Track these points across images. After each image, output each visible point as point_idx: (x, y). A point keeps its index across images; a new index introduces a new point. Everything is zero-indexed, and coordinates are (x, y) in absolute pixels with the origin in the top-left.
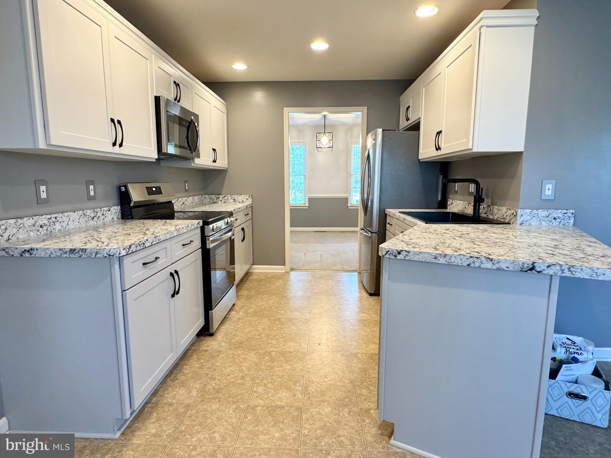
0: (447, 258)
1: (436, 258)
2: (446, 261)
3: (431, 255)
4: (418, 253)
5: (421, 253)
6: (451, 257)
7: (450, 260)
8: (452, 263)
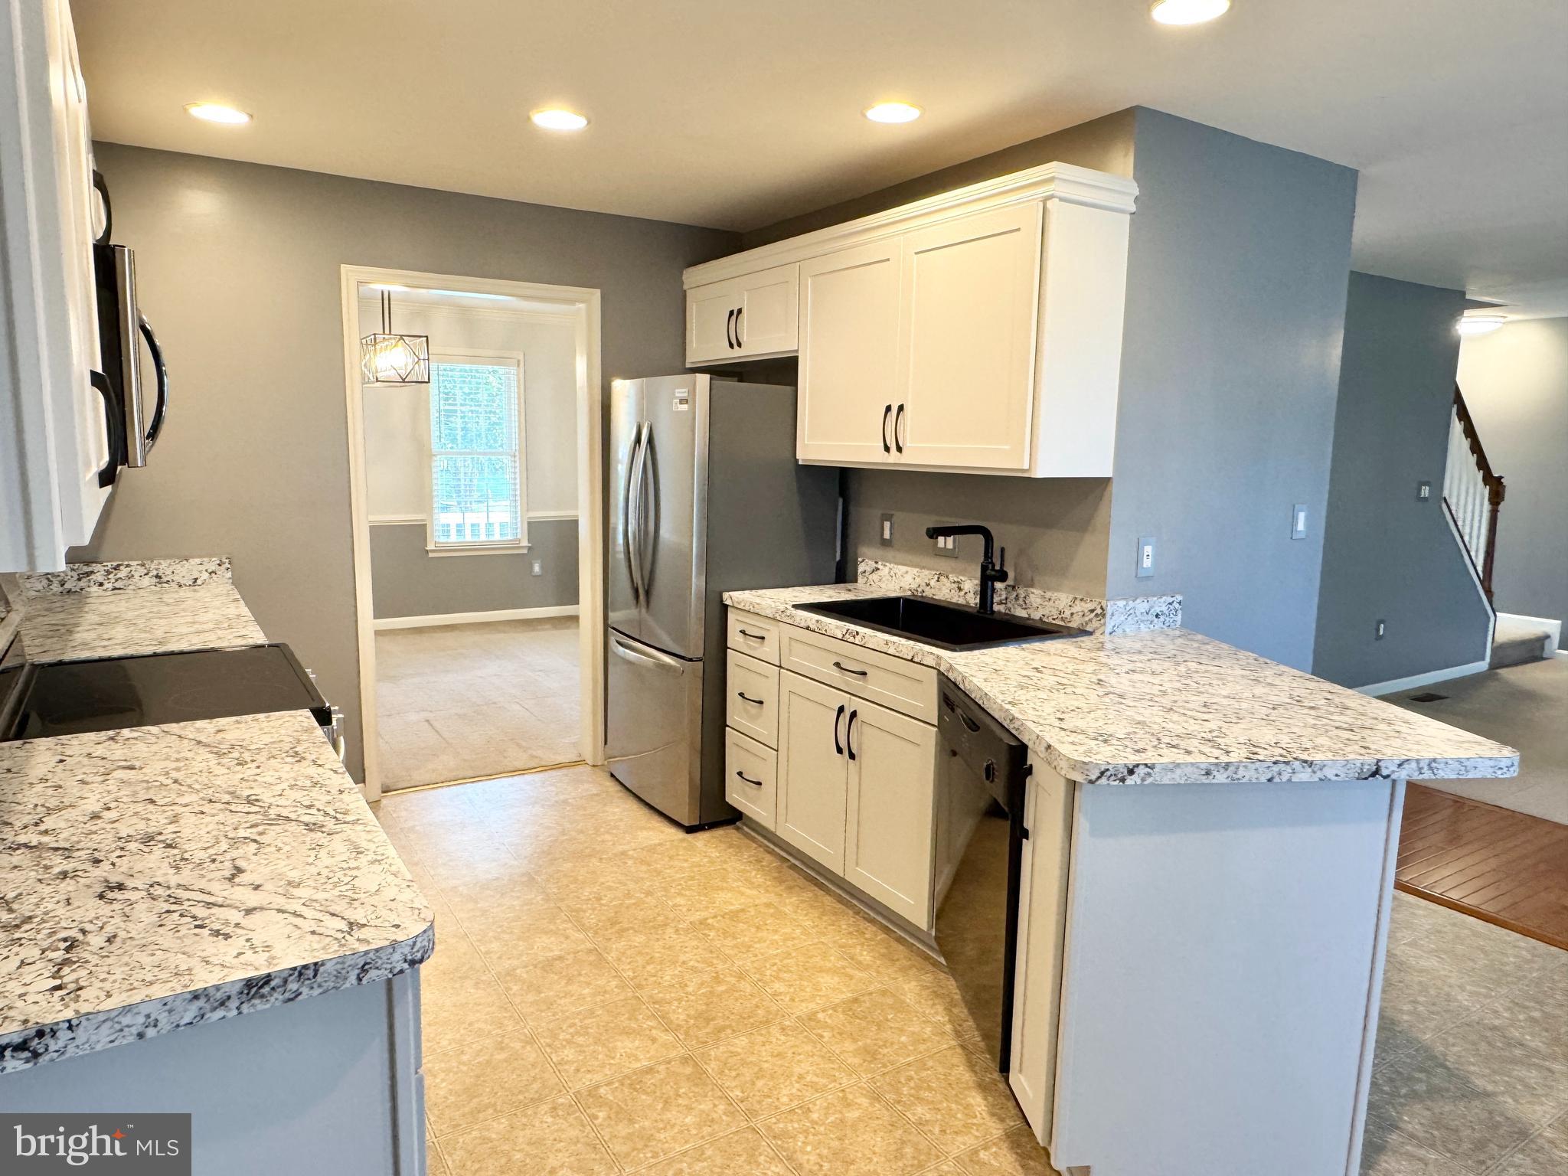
0: (1232, 769)
1: (1208, 773)
2: (1228, 777)
3: (1198, 768)
4: (1171, 766)
5: (1178, 765)
6: (1238, 768)
7: (1236, 773)
8: (1239, 779)
